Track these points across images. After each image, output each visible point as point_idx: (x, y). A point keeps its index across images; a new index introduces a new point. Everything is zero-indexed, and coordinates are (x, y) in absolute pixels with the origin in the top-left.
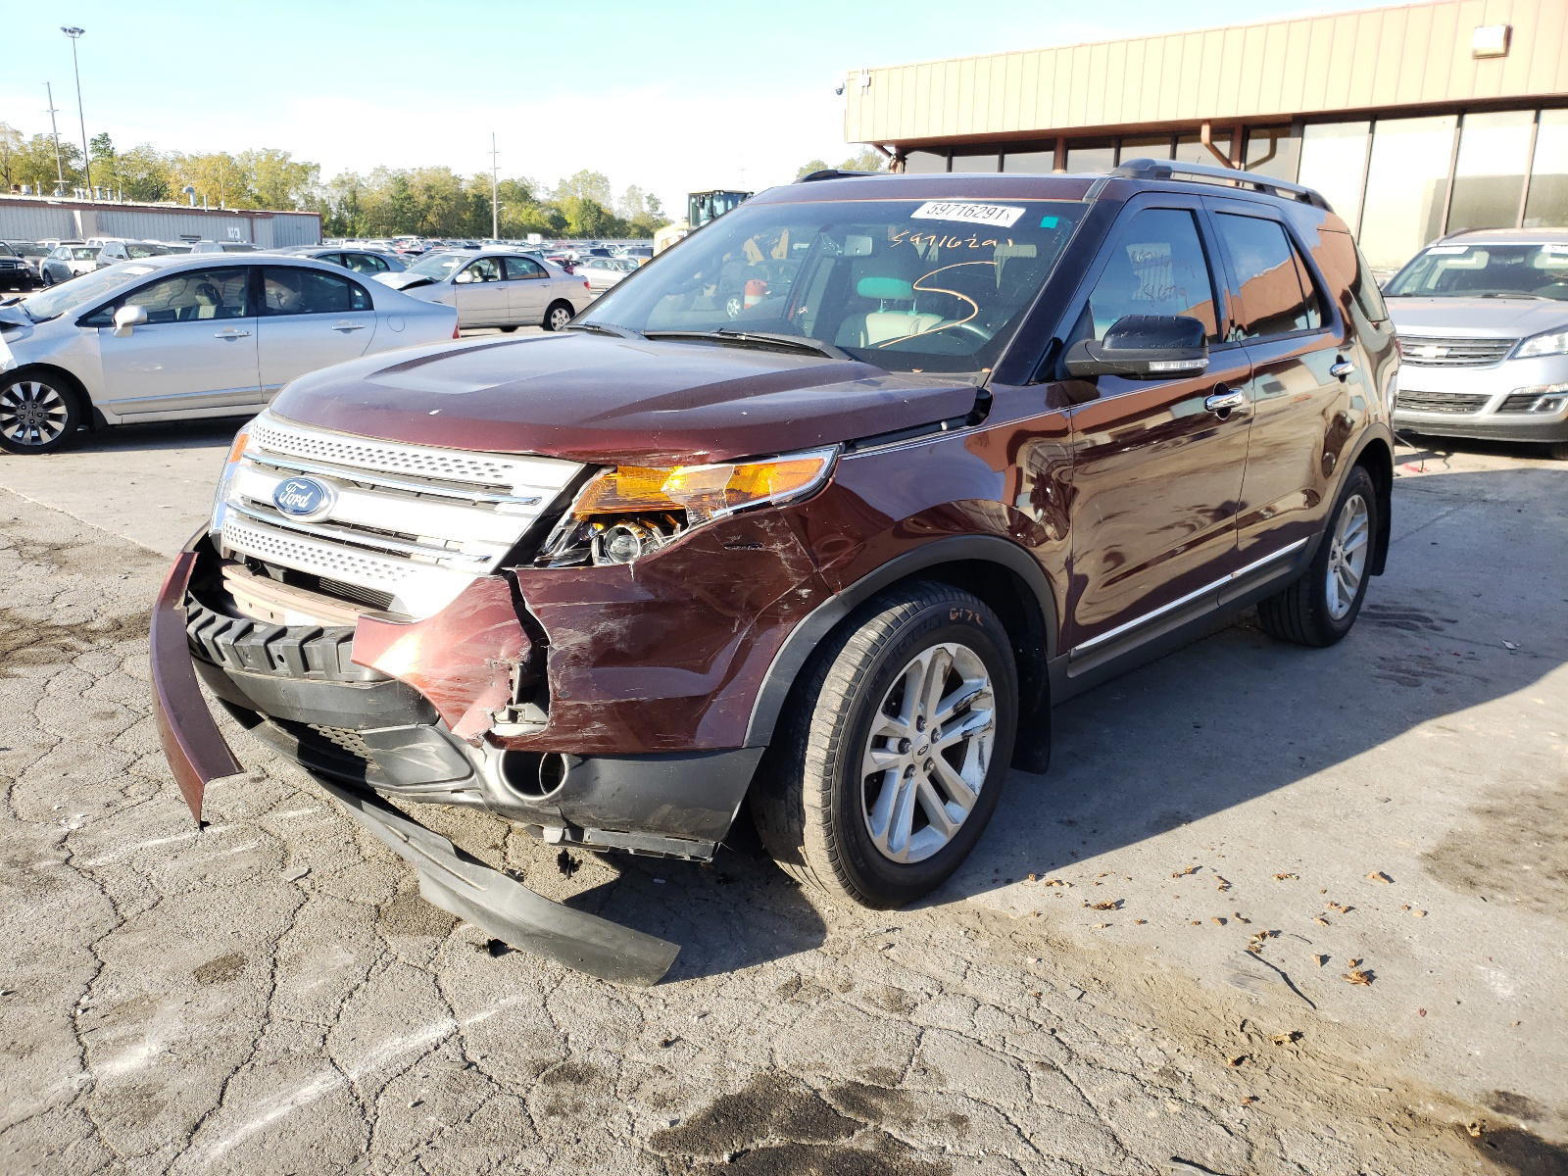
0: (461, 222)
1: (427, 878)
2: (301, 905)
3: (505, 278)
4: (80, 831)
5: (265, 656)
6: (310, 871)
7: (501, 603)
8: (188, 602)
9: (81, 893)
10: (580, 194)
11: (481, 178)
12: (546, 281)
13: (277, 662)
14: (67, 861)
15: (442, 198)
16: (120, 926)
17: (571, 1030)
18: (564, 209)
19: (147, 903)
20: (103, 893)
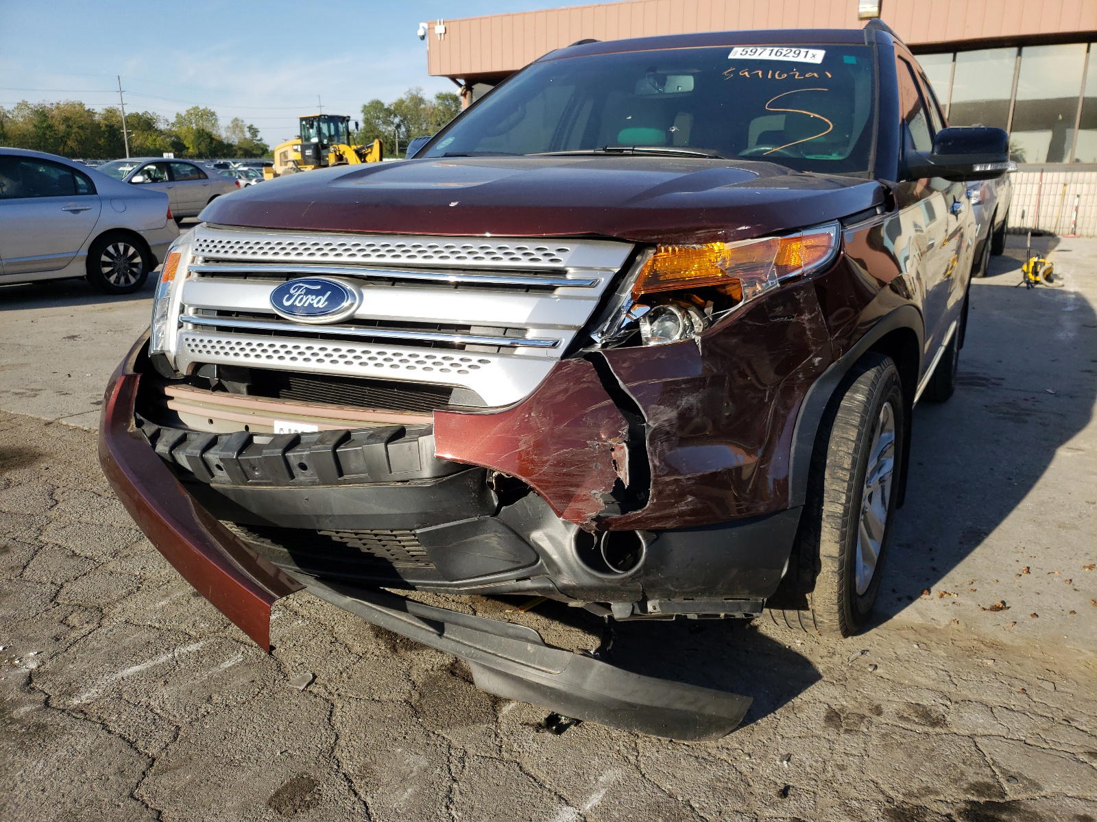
0: (98, 146)
1: (481, 669)
2: (331, 712)
3: (172, 179)
4: (42, 669)
5: (284, 466)
6: (315, 677)
7: (591, 385)
8: (139, 424)
9: (84, 739)
10: (194, 125)
11: (111, 112)
12: (206, 181)
13: (297, 471)
14: (46, 703)
15: (79, 127)
16: (152, 765)
17: (688, 797)
18: (182, 137)
19: (166, 736)
20: (109, 732)
